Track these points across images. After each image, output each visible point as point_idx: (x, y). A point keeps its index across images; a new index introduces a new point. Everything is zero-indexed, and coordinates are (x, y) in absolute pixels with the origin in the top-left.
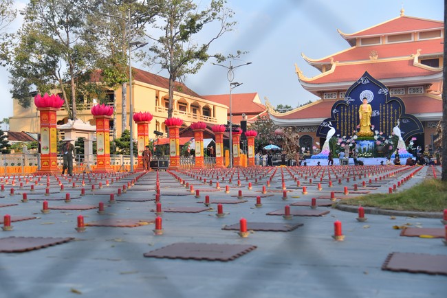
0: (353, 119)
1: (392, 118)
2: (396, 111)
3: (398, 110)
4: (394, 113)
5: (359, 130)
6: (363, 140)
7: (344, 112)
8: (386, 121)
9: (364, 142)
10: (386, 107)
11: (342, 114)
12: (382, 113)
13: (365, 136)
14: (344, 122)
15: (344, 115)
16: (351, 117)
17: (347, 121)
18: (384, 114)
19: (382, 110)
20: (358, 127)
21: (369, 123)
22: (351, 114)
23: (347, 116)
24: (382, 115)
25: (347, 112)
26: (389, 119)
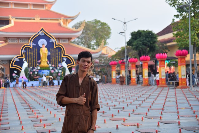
0: (34, 57)
1: (57, 57)
2: (59, 53)
3: (60, 52)
4: (58, 54)
5: (40, 63)
6: (43, 70)
7: (29, 52)
8: (54, 58)
9: (44, 71)
10: (54, 50)
11: (27, 53)
12: (52, 53)
13: (44, 67)
14: (29, 58)
15: (29, 54)
16: (33, 55)
17: (31, 58)
18: (53, 54)
19: (52, 52)
20: (39, 61)
21: (47, 60)
22: (33, 53)
23: (31, 55)
24: (52, 55)
25: (31, 52)
26: (56, 57)
